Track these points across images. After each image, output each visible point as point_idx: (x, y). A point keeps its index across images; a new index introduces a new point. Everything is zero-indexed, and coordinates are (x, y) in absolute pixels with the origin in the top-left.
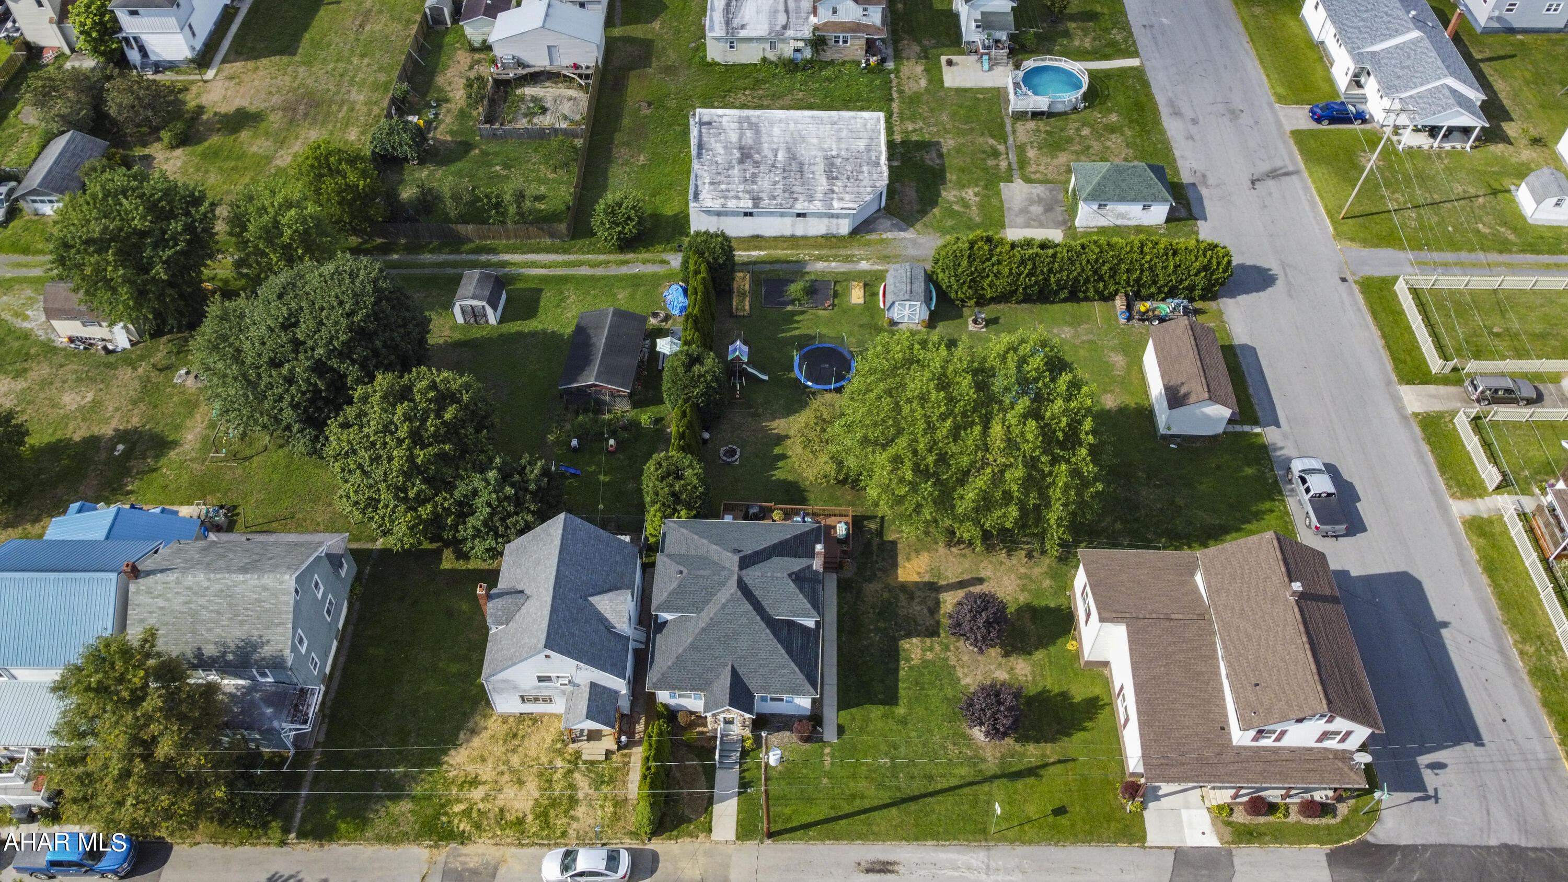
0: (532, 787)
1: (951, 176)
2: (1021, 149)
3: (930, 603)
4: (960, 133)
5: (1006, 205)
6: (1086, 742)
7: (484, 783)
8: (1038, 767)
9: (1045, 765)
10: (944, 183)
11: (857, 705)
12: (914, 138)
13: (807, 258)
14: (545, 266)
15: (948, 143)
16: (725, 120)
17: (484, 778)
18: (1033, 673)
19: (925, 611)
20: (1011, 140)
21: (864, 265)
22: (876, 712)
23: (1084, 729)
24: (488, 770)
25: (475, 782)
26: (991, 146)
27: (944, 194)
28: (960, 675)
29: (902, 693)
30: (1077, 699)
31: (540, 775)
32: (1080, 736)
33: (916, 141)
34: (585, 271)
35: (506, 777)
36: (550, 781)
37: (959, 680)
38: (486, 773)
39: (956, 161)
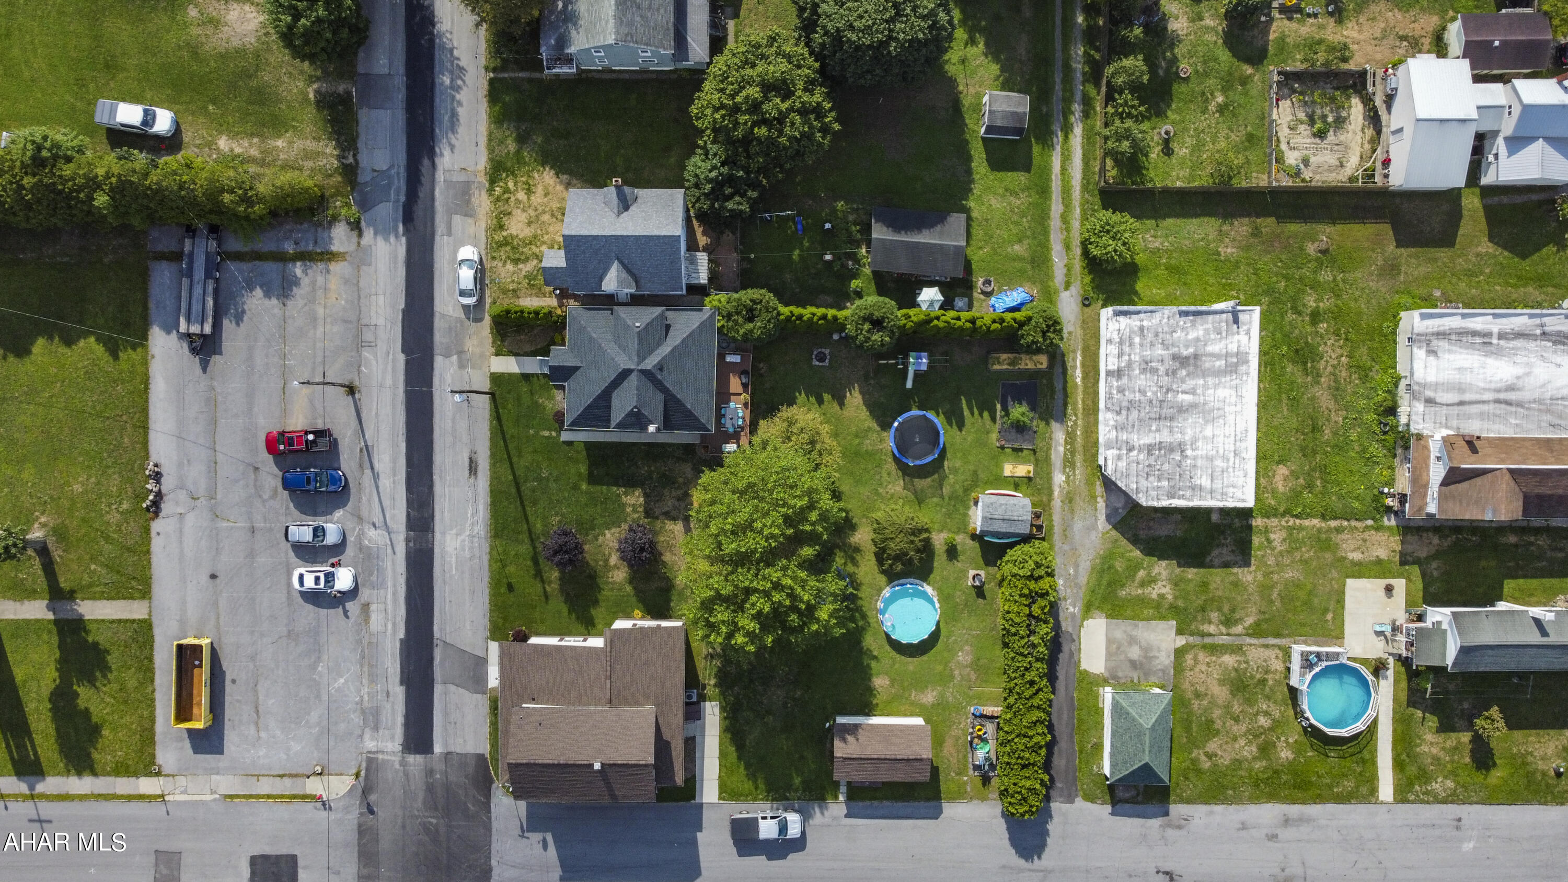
0: (527, 232)
1: (1192, 573)
2: (1237, 650)
3: (674, 513)
4: (1265, 589)
5: (1141, 624)
6: (560, 612)
7: (529, 199)
8: (542, 577)
9: (543, 581)
10: (1179, 566)
11: (588, 455)
12: (1256, 540)
13: (1070, 424)
14: (1064, 169)
15: (1247, 576)
16: (1243, 338)
17: (533, 198)
18: (614, 583)
19: (667, 509)
20: (1248, 640)
21: (1059, 478)
22: (583, 469)
23: (570, 613)
24: (539, 200)
25: (529, 191)
26: (1241, 619)
27: (1164, 563)
28: (613, 530)
29: (598, 488)
30: (593, 612)
31: (535, 237)
32: (565, 609)
33: (1250, 542)
34: (1056, 208)
35: (532, 213)
36: (530, 243)
37: (609, 529)
38: (537, 199)
39: (1218, 580)
